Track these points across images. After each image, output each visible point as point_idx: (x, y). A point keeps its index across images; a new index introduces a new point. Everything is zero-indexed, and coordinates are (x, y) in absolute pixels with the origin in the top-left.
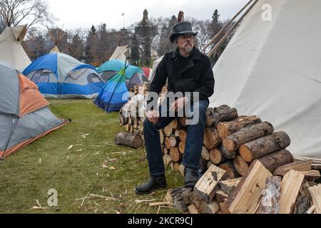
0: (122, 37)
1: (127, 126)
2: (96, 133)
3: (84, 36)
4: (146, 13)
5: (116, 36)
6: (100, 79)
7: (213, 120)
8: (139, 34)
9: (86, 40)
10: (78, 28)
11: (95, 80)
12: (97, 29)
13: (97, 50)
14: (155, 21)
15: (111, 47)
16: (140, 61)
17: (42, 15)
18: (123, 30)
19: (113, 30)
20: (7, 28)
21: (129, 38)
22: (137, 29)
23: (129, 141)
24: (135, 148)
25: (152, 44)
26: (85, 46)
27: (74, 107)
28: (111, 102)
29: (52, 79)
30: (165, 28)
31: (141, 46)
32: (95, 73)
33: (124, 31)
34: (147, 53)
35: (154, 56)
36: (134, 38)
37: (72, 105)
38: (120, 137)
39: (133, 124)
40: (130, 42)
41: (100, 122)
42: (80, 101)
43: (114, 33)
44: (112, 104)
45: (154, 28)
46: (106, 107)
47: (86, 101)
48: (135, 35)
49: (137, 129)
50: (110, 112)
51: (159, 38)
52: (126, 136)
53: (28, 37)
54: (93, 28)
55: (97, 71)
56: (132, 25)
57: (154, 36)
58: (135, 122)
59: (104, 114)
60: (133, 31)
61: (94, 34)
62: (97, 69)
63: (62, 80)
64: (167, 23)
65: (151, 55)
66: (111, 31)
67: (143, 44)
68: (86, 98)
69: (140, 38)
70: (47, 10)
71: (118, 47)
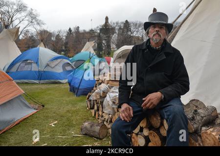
0: (90, 35)
1: (93, 111)
2: (64, 119)
3: (64, 35)
4: (107, 19)
5: (86, 35)
6: (72, 67)
7: (195, 126)
8: (103, 33)
9: (64, 38)
10: (59, 30)
11: (69, 68)
12: (73, 30)
13: (73, 45)
14: (114, 24)
15: (82, 42)
16: (103, 52)
17: (33, 21)
18: (92, 30)
19: (84, 31)
20: (5, 30)
21: (95, 36)
22: (101, 30)
23: (95, 132)
24: (101, 139)
25: (112, 40)
26: (64, 42)
27: (50, 92)
28: (80, 87)
29: (34, 68)
30: (120, 28)
31: (104, 42)
32: (69, 62)
33: (92, 32)
34: (109, 46)
35: (113, 48)
36: (99, 36)
37: (49, 89)
38: (86, 128)
39: (98, 110)
40: (97, 38)
41: (69, 107)
42: (56, 85)
43: (85, 33)
44: (81, 89)
45: (113, 29)
46: (76, 91)
47: (61, 85)
48: (99, 34)
49: (102, 117)
50: (79, 96)
51: (117, 36)
52: (91, 126)
53: (23, 37)
54: (70, 29)
55: (70, 61)
56: (98, 27)
57: (113, 34)
58: (101, 109)
59: (74, 97)
60: (99, 31)
61: (71, 34)
62: (70, 59)
63: (42, 69)
64: (122, 25)
65: (111, 47)
66: (82, 32)
67: (105, 40)
68: (61, 83)
69: (103, 36)
70: (37, 18)
71: (87, 43)
